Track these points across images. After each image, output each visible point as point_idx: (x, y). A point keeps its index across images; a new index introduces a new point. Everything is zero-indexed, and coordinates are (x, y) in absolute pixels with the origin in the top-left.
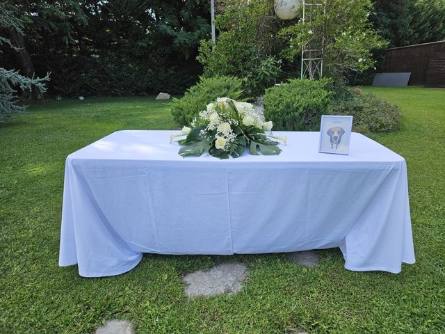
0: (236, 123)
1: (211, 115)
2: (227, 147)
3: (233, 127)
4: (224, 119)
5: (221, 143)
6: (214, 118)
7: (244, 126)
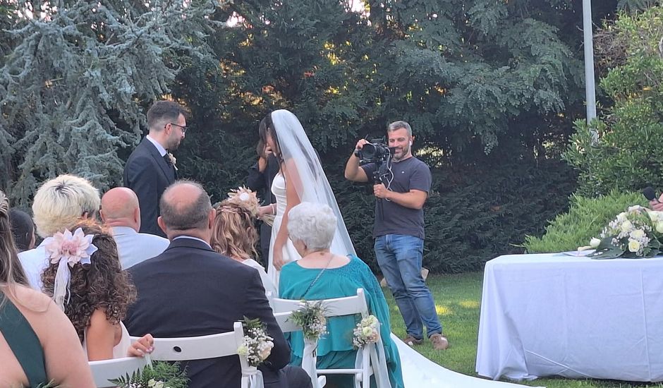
0: (650, 229)
1: (623, 223)
2: (641, 251)
3: (646, 231)
4: (637, 226)
5: (634, 246)
6: (627, 225)
7: (658, 232)
